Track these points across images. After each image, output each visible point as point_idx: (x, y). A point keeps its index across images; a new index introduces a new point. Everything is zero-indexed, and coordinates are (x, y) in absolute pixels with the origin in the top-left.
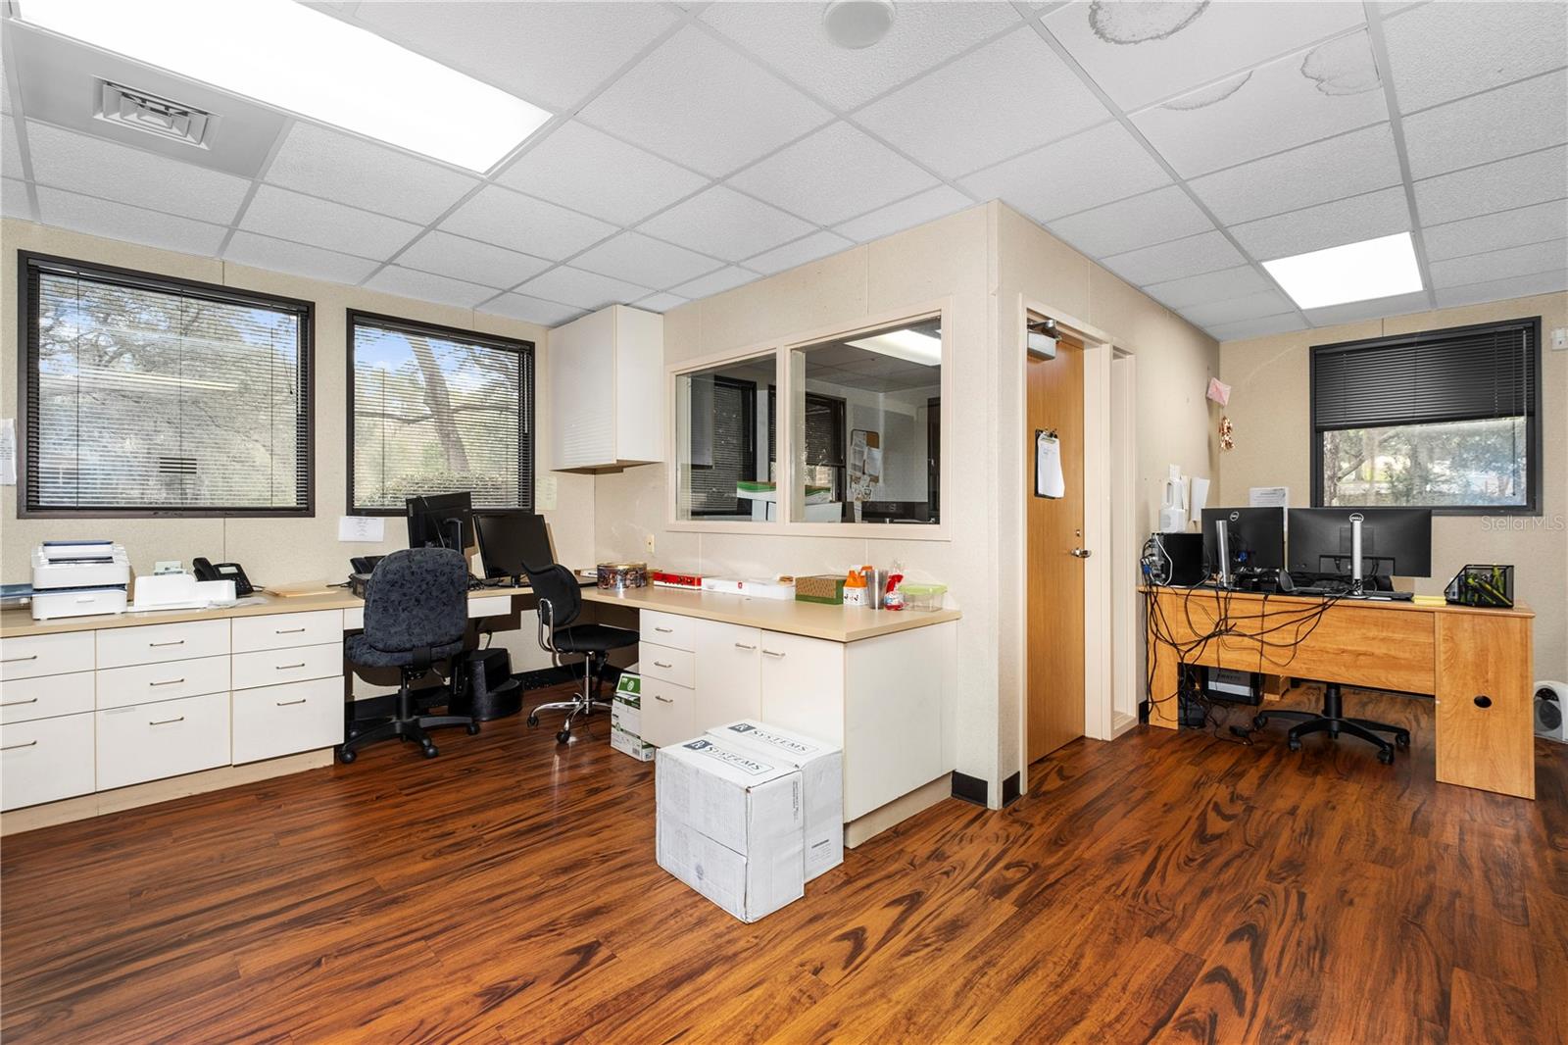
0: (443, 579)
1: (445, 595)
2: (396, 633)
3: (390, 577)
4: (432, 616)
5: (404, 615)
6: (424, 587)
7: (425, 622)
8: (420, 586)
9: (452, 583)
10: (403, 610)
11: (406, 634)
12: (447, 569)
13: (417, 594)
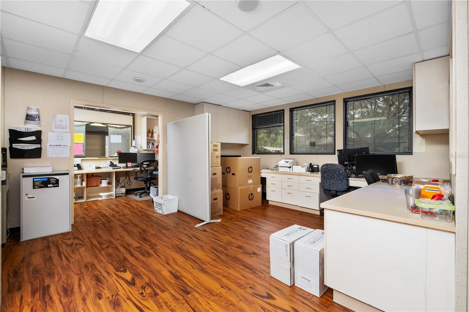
0: (337, 172)
1: (339, 177)
2: (326, 185)
3: (323, 170)
4: (336, 183)
5: (328, 181)
6: (332, 174)
7: (334, 184)
8: (331, 174)
9: (340, 174)
10: (328, 180)
11: (329, 186)
12: (338, 170)
13: (331, 176)
